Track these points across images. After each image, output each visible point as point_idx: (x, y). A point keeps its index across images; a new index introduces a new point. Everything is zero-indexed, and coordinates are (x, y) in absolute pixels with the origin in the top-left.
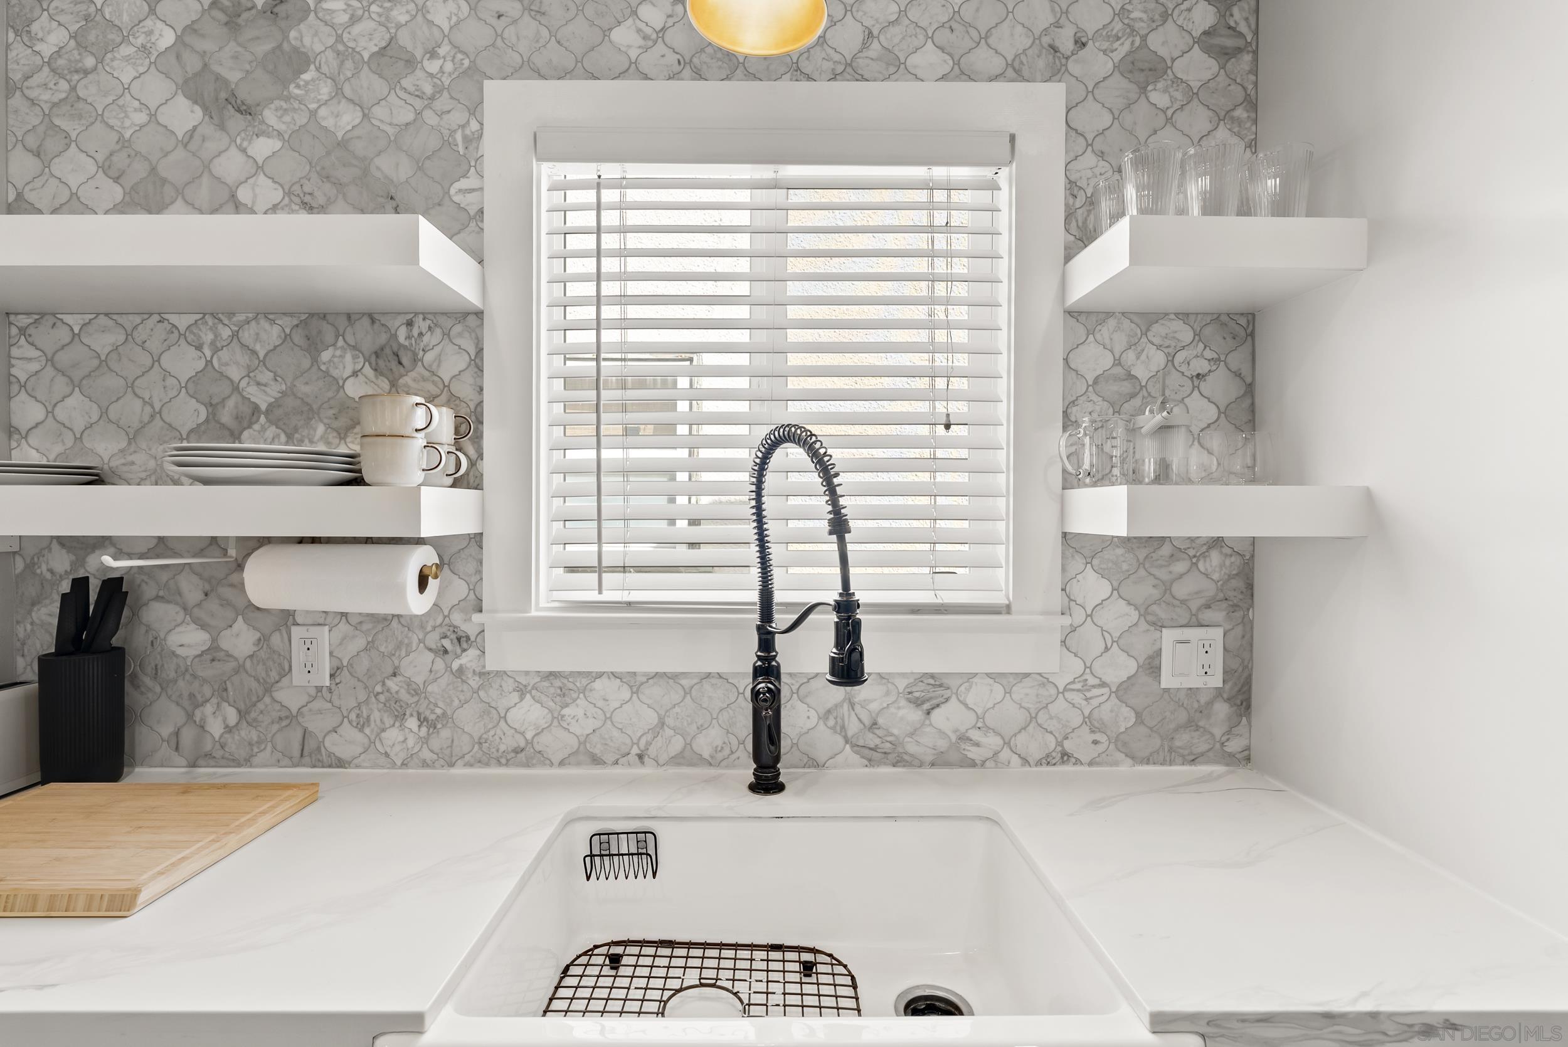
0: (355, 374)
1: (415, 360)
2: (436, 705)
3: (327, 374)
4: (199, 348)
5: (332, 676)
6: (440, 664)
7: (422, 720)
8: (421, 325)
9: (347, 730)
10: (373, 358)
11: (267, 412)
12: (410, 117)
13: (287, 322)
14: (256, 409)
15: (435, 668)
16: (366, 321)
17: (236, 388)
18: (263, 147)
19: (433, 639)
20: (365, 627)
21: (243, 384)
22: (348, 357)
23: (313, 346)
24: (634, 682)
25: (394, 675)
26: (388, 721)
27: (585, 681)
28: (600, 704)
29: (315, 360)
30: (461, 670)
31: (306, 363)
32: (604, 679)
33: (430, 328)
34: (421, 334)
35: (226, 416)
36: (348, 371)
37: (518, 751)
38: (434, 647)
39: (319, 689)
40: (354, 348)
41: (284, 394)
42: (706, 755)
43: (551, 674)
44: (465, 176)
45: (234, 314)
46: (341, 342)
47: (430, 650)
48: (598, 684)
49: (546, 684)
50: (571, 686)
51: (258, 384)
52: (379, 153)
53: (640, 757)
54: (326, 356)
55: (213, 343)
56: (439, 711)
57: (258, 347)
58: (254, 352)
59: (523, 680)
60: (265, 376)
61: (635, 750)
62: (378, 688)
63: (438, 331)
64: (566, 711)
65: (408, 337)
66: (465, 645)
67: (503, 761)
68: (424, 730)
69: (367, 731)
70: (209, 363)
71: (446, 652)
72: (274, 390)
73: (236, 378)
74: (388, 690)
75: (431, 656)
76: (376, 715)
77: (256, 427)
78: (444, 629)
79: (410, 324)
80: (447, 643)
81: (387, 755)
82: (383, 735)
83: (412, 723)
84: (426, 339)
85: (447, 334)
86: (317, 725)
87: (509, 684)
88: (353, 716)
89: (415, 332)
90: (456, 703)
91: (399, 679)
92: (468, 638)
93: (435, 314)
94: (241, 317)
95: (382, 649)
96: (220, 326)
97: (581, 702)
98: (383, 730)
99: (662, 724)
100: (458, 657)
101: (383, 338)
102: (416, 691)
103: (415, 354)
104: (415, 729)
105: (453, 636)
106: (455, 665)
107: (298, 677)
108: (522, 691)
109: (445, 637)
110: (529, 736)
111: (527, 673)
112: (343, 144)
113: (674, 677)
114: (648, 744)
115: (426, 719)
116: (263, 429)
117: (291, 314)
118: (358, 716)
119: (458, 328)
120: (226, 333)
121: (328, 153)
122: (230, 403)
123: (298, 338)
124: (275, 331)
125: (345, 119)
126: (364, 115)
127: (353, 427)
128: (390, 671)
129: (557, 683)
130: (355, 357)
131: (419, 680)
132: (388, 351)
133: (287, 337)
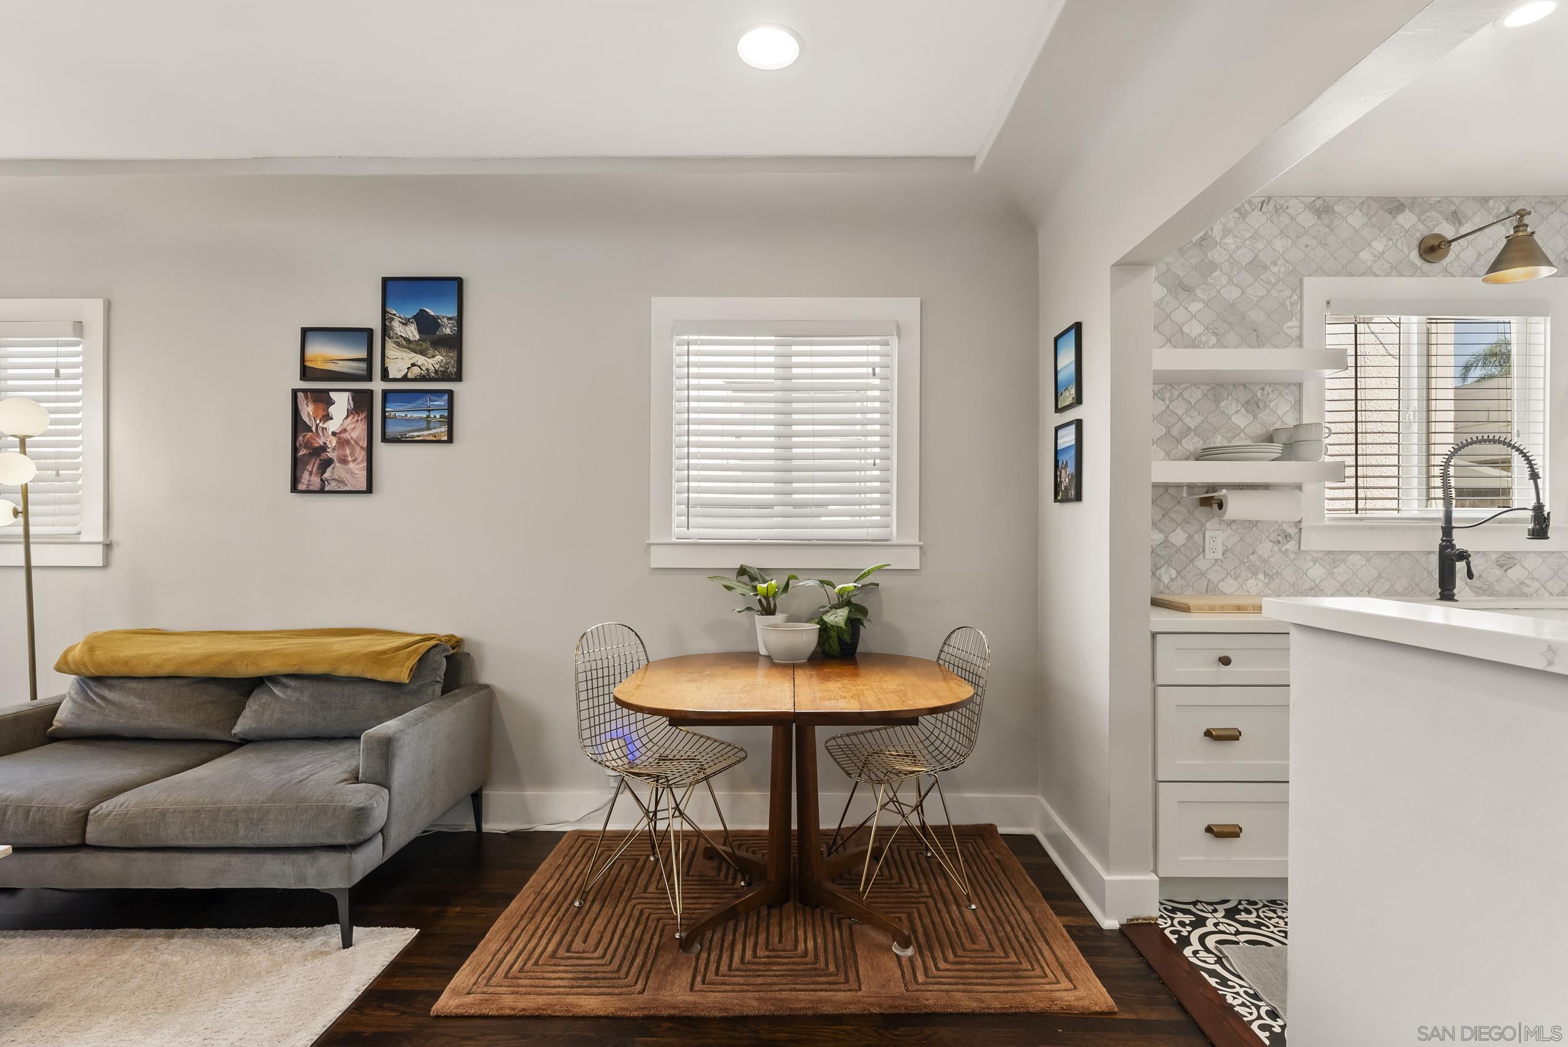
0: (1237, 412)
1: (1266, 406)
2: (1273, 568)
3: (1223, 412)
4: (1163, 400)
5: (1223, 554)
6: (1276, 548)
7: (1266, 575)
8: (1268, 389)
9: (1230, 581)
10: (1245, 405)
11: (1194, 431)
12: (1264, 293)
13: (1205, 388)
14: (1189, 428)
15: (1274, 550)
16: (1242, 387)
17: (1180, 419)
18: (1195, 307)
19: (1273, 536)
20: (1240, 531)
21: (1184, 417)
22: (1234, 404)
23: (1217, 400)
24: (1366, 555)
25: (1253, 553)
26: (1249, 575)
27: (1344, 556)
28: (1351, 567)
29: (1218, 406)
30: (1286, 551)
31: (1214, 407)
32: (1354, 555)
33: (1272, 391)
34: (1268, 394)
35: (1175, 432)
36: (1234, 412)
37: (1311, 589)
38: (1273, 540)
39: (1216, 560)
40: (1237, 400)
41: (1203, 421)
42: (1400, 591)
43: (1329, 552)
44: (1291, 320)
45: (1180, 384)
46: (1230, 397)
47: (1271, 541)
48: (1350, 558)
49: (1326, 557)
50: (1338, 558)
51: (1191, 417)
52: (1250, 310)
53: (1369, 592)
54: (1223, 404)
55: (1170, 398)
56: (1274, 570)
57: (1191, 400)
58: (1189, 402)
59: (1315, 555)
60: (1195, 413)
61: (1367, 589)
62: (1245, 560)
63: (1276, 393)
64: (1335, 570)
65: (1262, 395)
66: (1289, 539)
67: (1304, 594)
68: (1267, 579)
69: (1239, 580)
70: (1168, 407)
71: (1279, 542)
72: (1199, 419)
73: (1180, 414)
74: (1250, 561)
75: (1272, 544)
76: (1243, 573)
77: (1189, 437)
78: (1279, 532)
79: (1263, 389)
80: (1280, 538)
81: (1248, 591)
82: (1247, 582)
83: (1261, 576)
84: (1271, 396)
85: (1281, 394)
86: (1213, 576)
87: (1309, 557)
88: (1232, 573)
89: (1266, 393)
90: (1283, 566)
91: (1256, 555)
92: (1290, 536)
93: (1275, 384)
94: (1184, 386)
95: (1248, 541)
96: (1173, 390)
97: (1342, 566)
98: (1247, 580)
99: (1380, 576)
100: (1285, 544)
101: (1250, 396)
102: (1265, 561)
103: (1266, 403)
104: (1262, 579)
105: (1283, 535)
106: (1283, 549)
107: (1209, 555)
108: (1315, 560)
109: (1279, 535)
110: (1317, 582)
111: (1318, 552)
112: (1232, 305)
113: (1387, 553)
114: (1373, 586)
115: (1268, 574)
116: (1192, 438)
117: (1207, 384)
118: (1235, 573)
119: (1286, 391)
120: (1176, 393)
121: (1225, 310)
122: (1177, 426)
123: (1210, 395)
124: (1200, 392)
125: (1233, 294)
126: (1243, 292)
127: (1235, 437)
128: (1252, 551)
129: (1332, 557)
130: (1237, 404)
131: (1266, 556)
132: (1252, 401)
133: (1205, 395)
